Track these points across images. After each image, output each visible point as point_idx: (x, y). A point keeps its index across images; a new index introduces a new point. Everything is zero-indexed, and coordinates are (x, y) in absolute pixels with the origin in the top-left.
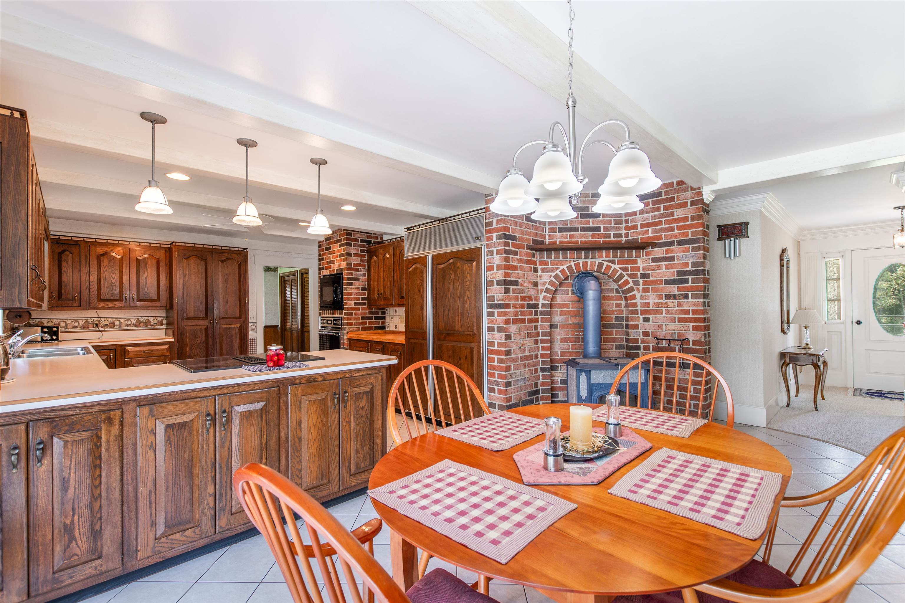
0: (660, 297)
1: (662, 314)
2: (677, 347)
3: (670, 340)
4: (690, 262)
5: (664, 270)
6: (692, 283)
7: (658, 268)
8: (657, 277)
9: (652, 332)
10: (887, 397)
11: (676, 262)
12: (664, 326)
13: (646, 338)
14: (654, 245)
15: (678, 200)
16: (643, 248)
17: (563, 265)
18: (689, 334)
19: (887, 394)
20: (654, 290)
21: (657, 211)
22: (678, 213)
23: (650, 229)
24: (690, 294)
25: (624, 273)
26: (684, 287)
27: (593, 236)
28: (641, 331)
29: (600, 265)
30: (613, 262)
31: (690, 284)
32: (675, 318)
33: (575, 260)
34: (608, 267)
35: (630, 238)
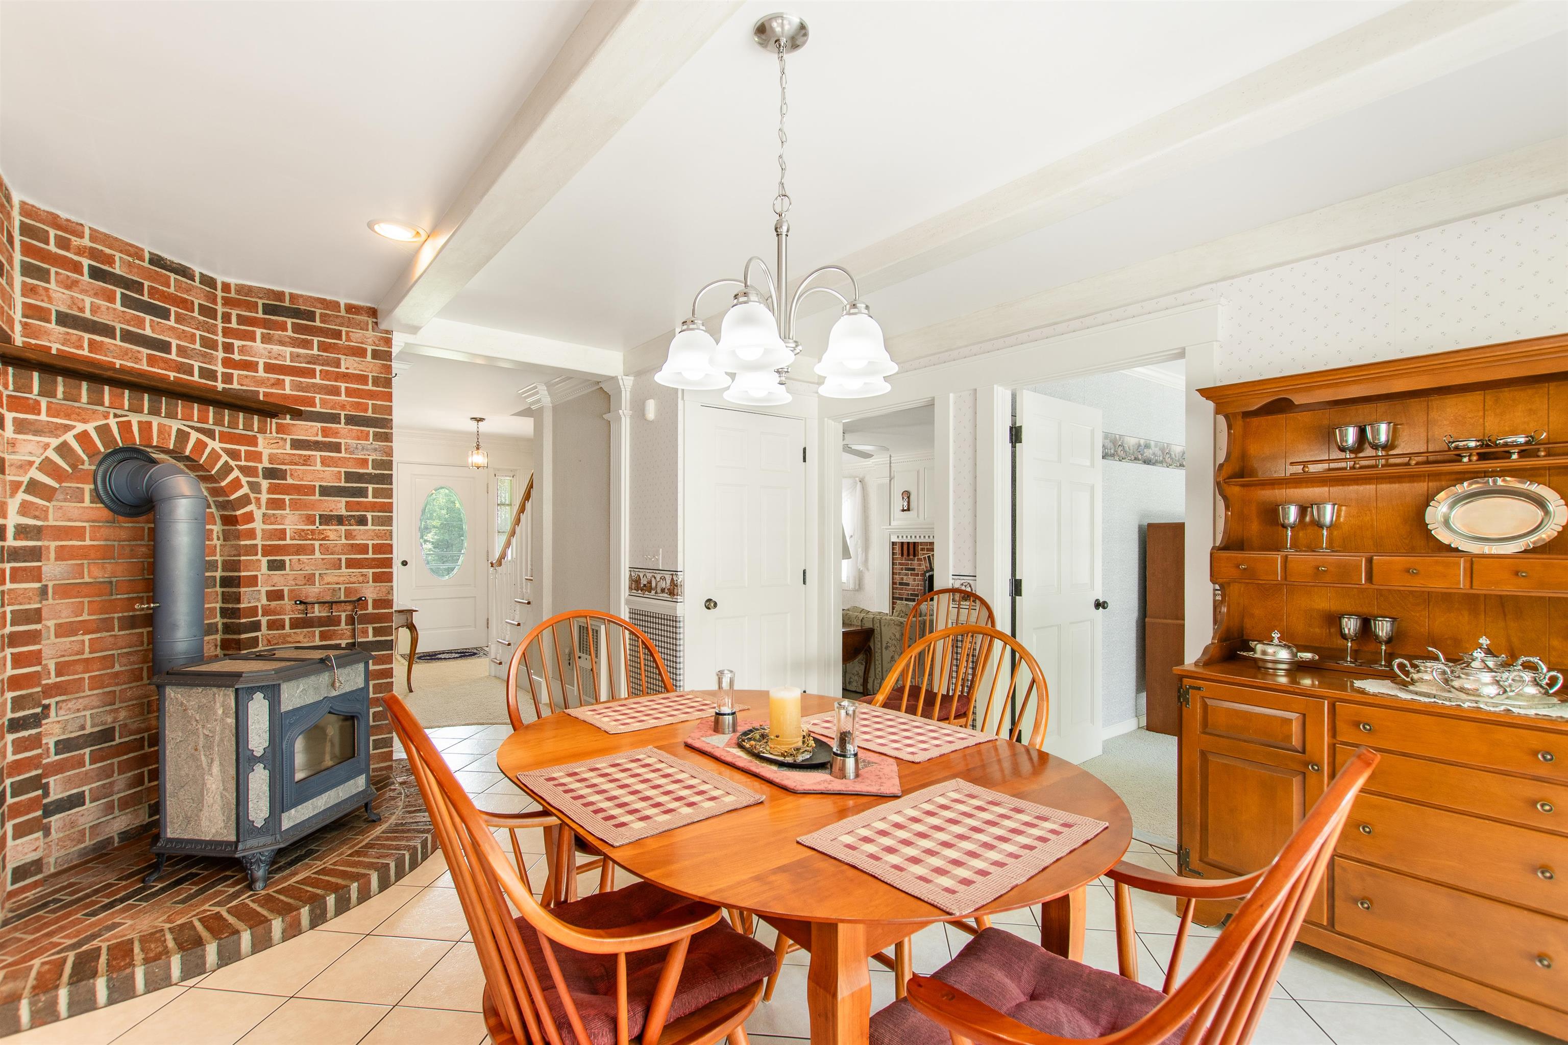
0: (310, 520)
1: (313, 552)
2: (343, 615)
3: (332, 603)
4: (371, 458)
5: (319, 466)
6: (374, 497)
7: (306, 461)
8: (302, 480)
9: (290, 591)
10: (441, 659)
11: (343, 455)
12: (317, 576)
13: (273, 604)
14: (297, 414)
15: (348, 339)
16: (273, 415)
17: (85, 421)
18: (367, 588)
19: (440, 654)
20: (295, 505)
21: (304, 347)
22: (348, 365)
23: (288, 379)
24: (369, 516)
25: (232, 463)
26: (358, 503)
27: (151, 360)
28: (264, 590)
29: (182, 436)
30: (210, 434)
31: (370, 499)
32: (340, 560)
33: (119, 412)
34: (201, 446)
35: (235, 386)
